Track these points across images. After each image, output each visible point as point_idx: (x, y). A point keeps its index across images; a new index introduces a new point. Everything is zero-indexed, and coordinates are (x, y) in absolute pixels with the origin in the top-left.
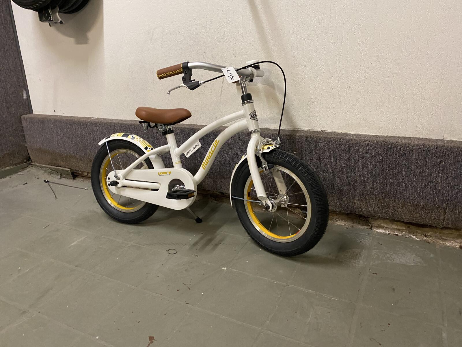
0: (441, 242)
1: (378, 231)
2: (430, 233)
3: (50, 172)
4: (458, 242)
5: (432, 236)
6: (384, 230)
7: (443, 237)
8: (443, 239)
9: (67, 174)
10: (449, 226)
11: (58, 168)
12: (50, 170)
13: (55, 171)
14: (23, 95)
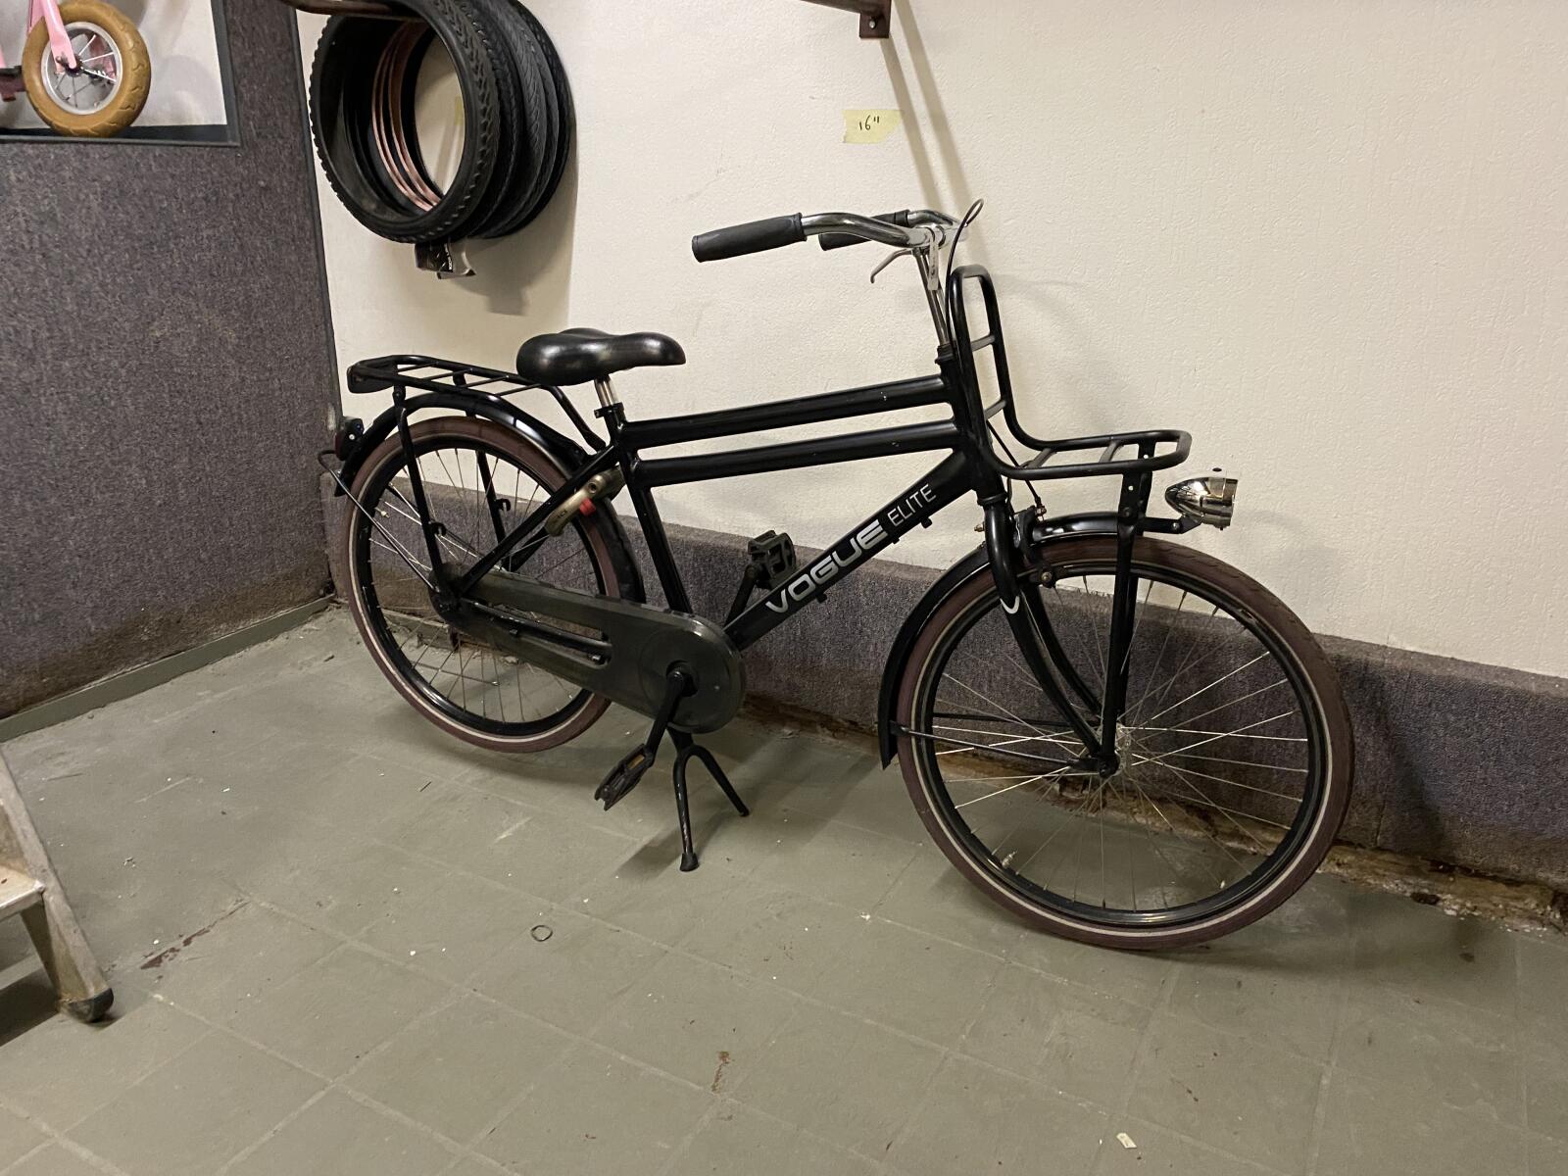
0: (1372, 882)
1: (1230, 844)
2: (1349, 858)
4: (1409, 884)
5: (1353, 865)
6: (1245, 843)
7: (1377, 870)
8: (1377, 874)
9: (437, 638)
10: (1391, 846)
11: (414, 618)
13: (403, 625)
14: (327, 419)
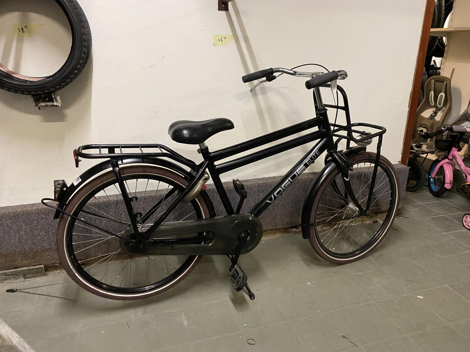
0: (365, 223)
3: (3, 279)
4: (371, 220)
7: (364, 220)
9: (36, 273)
11: (19, 269)
12: (3, 276)
13: (11, 275)
